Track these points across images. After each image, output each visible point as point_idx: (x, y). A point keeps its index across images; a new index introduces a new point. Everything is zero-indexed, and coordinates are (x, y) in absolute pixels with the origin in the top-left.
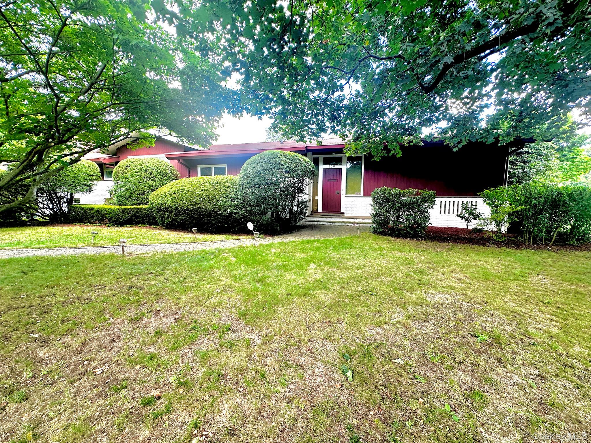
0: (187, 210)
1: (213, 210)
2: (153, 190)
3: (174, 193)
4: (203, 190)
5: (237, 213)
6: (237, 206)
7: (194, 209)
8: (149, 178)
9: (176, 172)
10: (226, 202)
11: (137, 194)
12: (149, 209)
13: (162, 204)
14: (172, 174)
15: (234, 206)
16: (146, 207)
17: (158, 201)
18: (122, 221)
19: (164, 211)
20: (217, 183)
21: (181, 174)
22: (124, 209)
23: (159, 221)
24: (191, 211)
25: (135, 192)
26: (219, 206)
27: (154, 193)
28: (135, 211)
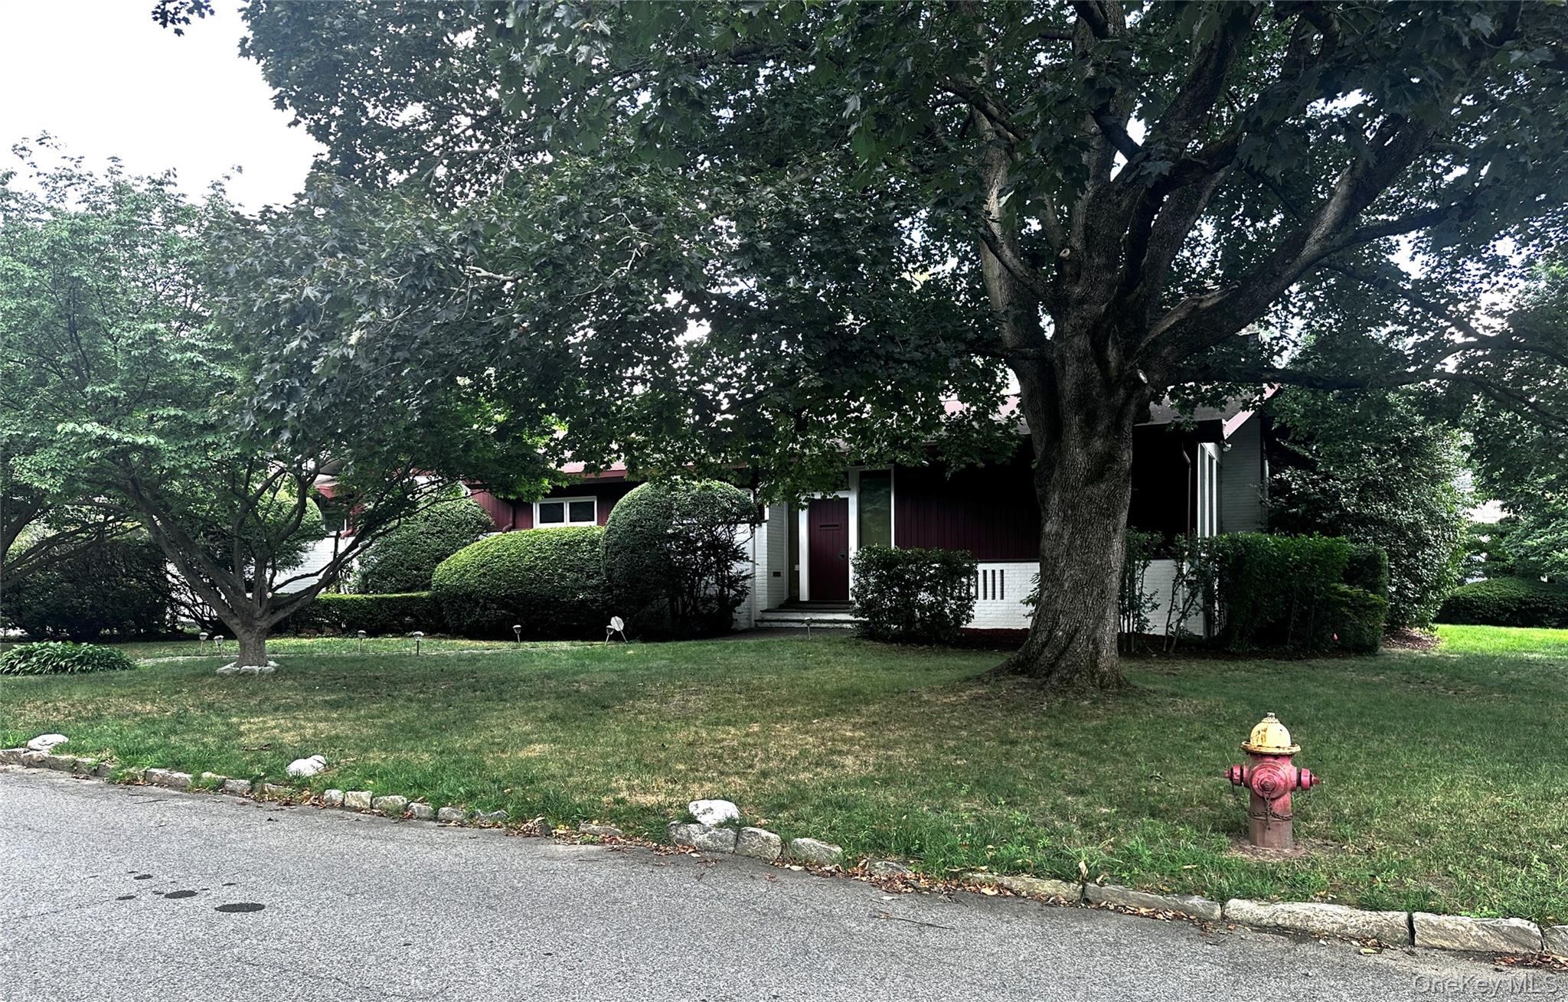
0: (507, 596)
1: (554, 597)
2: (439, 560)
3: (483, 566)
4: (536, 559)
5: (595, 600)
6: (596, 587)
7: (519, 594)
8: (433, 534)
9: (485, 517)
10: (577, 580)
11: (407, 569)
12: (433, 599)
13: (460, 588)
14: (478, 522)
15: (591, 587)
16: (425, 594)
17: (452, 581)
18: (376, 626)
19: (463, 601)
20: (565, 544)
21: (497, 523)
22: (383, 599)
23: (451, 621)
24: (513, 598)
25: (402, 565)
26: (564, 588)
27: (442, 567)
28: (405, 604)
